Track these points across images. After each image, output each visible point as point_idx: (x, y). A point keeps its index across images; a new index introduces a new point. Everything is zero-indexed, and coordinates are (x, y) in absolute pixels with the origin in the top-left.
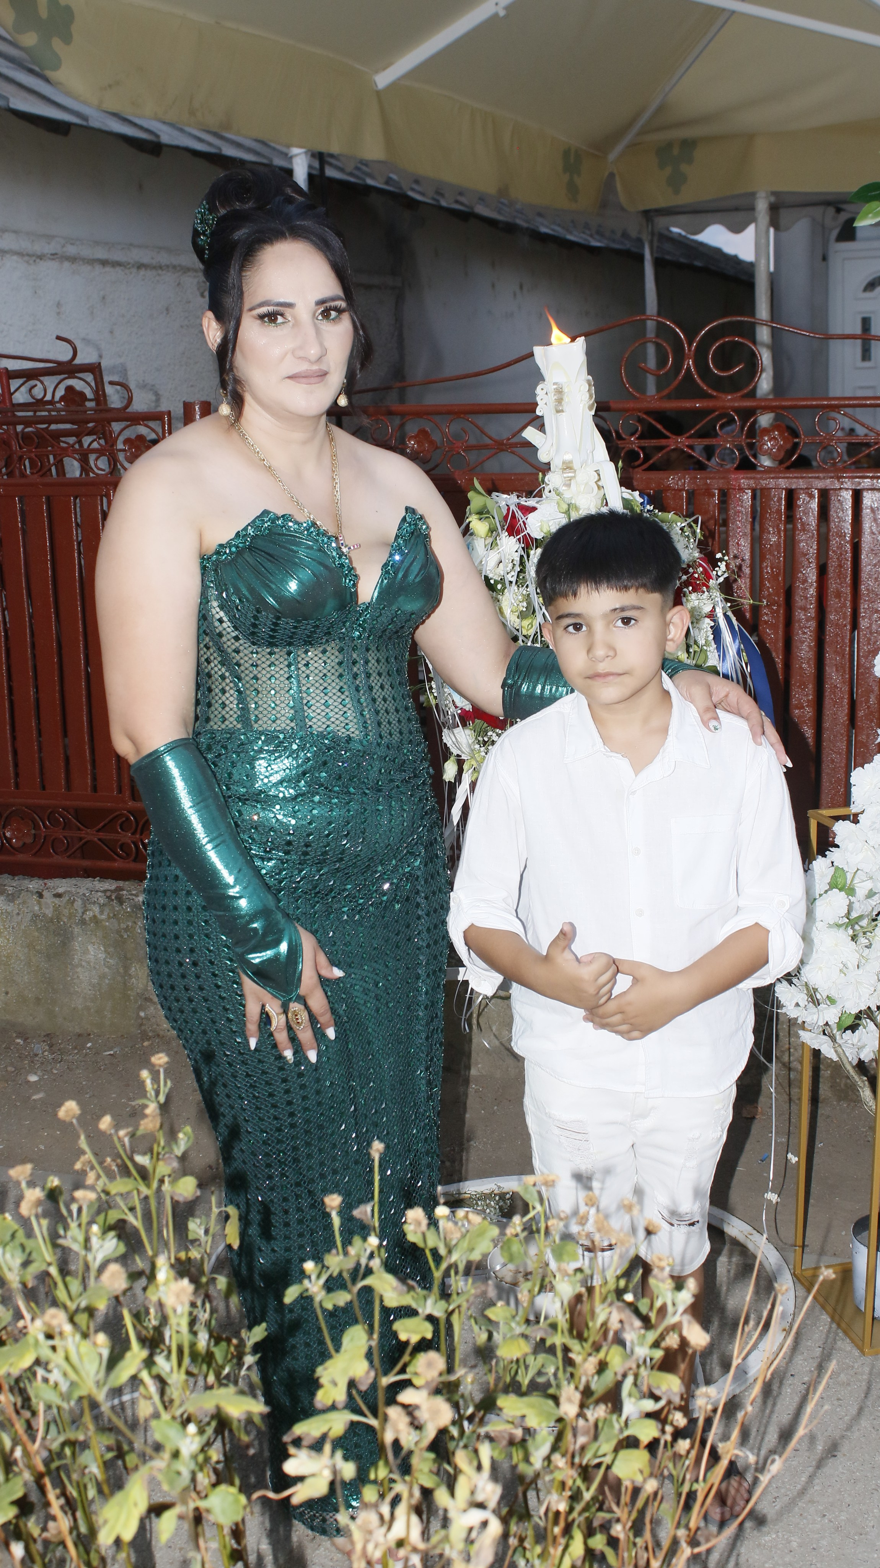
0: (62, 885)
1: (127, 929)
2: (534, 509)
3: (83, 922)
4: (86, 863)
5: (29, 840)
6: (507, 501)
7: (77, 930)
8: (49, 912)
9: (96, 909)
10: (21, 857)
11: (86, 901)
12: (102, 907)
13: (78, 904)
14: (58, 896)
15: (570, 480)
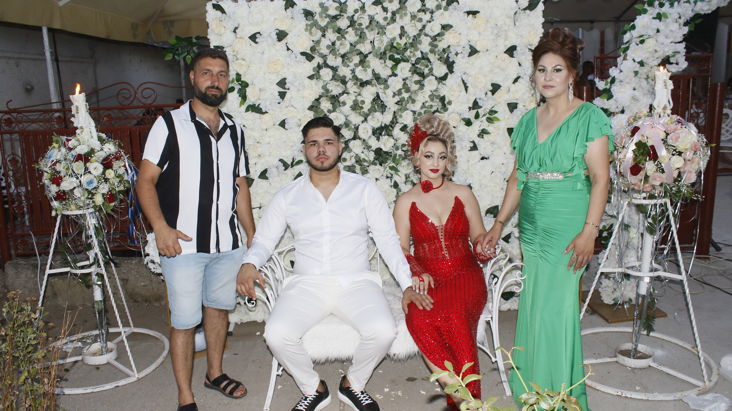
2: (71, 140)
6: (64, 138)
15: (82, 132)
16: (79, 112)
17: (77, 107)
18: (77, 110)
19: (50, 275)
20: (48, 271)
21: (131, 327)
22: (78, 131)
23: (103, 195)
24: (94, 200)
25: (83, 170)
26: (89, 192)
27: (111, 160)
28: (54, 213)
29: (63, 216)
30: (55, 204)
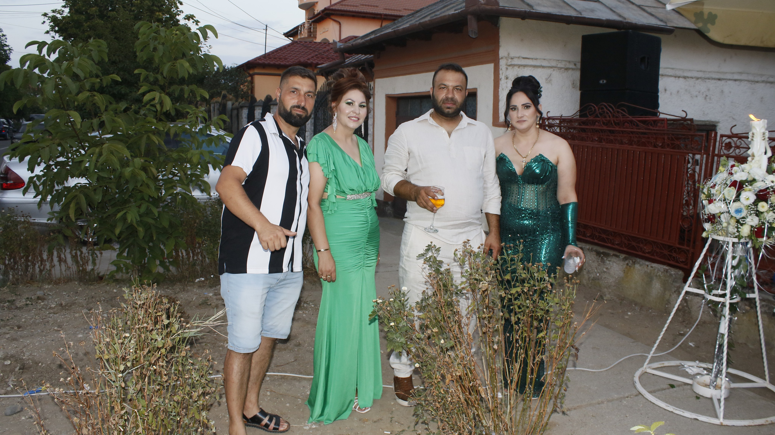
0: (655, 265)
1: (667, 280)
2: (737, 166)
3: (656, 276)
4: (662, 260)
5: (650, 251)
6: (732, 163)
7: (655, 278)
8: (649, 271)
9: (660, 273)
10: (647, 255)
11: (659, 270)
12: (662, 272)
13: (656, 270)
14: (652, 267)
15: (753, 159)
16: (754, 139)
17: (753, 134)
18: (753, 137)
19: (687, 293)
20: (687, 288)
21: (765, 379)
22: (749, 159)
23: (752, 226)
24: (739, 229)
25: (734, 197)
26: (738, 221)
27: (769, 192)
28: (704, 235)
29: (713, 239)
30: (707, 226)
